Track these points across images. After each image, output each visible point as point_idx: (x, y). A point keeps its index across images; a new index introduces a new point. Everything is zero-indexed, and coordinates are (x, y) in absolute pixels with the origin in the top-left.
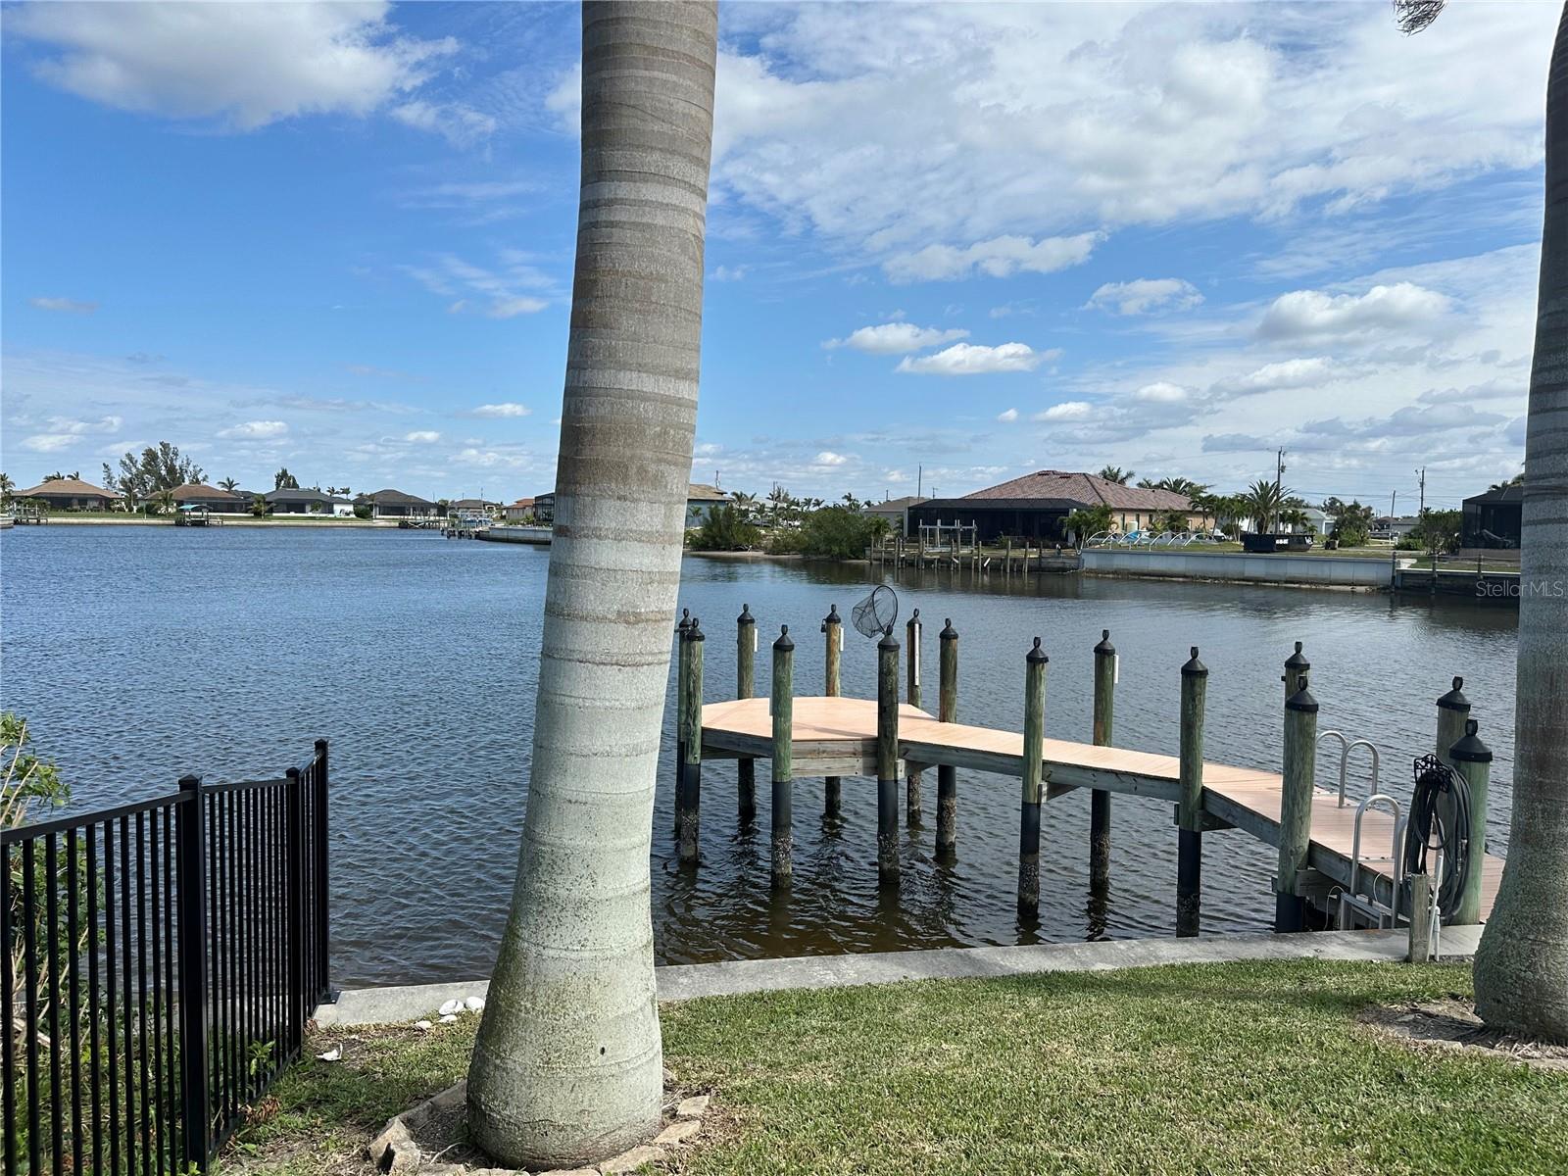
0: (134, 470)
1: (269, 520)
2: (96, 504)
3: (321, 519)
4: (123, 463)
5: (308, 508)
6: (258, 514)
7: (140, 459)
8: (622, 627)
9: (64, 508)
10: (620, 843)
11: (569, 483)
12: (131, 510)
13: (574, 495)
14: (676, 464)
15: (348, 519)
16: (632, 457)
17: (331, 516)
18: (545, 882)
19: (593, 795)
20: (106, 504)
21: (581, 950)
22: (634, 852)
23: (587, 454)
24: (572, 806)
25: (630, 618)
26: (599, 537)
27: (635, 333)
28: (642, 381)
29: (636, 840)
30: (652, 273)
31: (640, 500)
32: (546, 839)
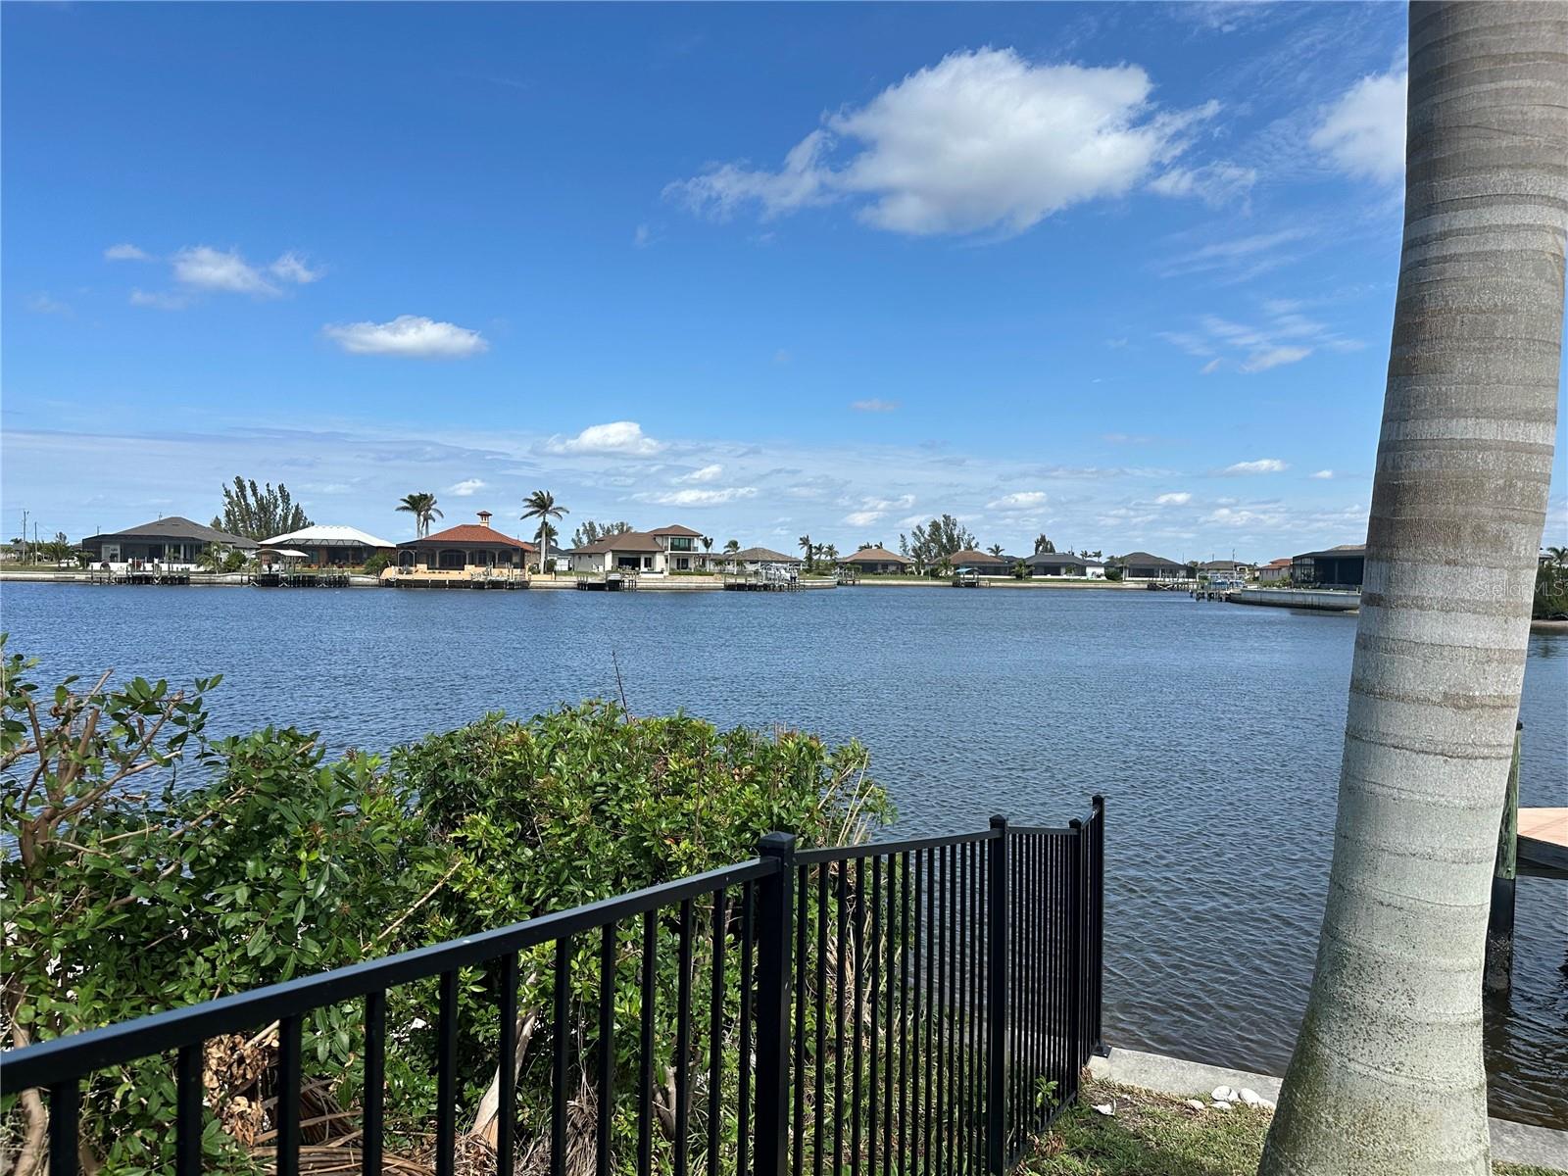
0: (922, 540)
1: (1029, 582)
2: (894, 568)
3: (1075, 581)
4: (914, 533)
5: (1063, 570)
6: (1019, 577)
7: (927, 530)
8: (1449, 712)
9: (871, 572)
10: (1446, 962)
11: (1384, 546)
12: (919, 573)
13: (1390, 560)
14: (1524, 522)
15: (1100, 581)
16: (1465, 517)
17: (1083, 578)
18: (1351, 987)
19: (1410, 901)
20: (901, 568)
21: (1395, 1074)
22: (1463, 977)
23: (1408, 514)
24: (1385, 910)
25: (1461, 702)
26: (1421, 608)
27: (1472, 374)
28: (1480, 429)
29: (1466, 962)
30: (1496, 305)
31: (1474, 565)
32: (1351, 939)
